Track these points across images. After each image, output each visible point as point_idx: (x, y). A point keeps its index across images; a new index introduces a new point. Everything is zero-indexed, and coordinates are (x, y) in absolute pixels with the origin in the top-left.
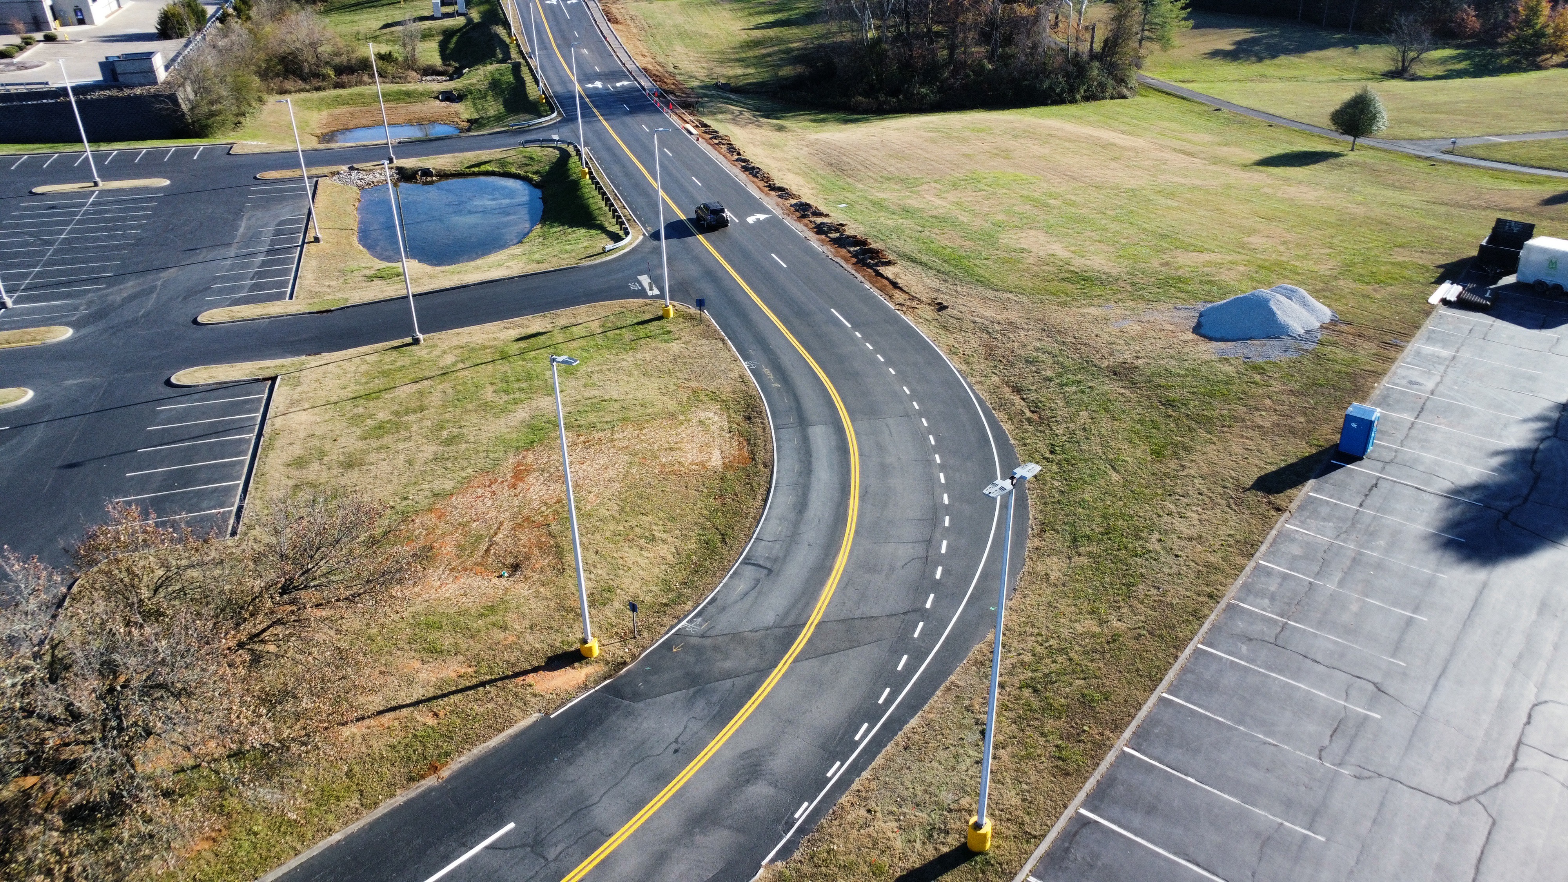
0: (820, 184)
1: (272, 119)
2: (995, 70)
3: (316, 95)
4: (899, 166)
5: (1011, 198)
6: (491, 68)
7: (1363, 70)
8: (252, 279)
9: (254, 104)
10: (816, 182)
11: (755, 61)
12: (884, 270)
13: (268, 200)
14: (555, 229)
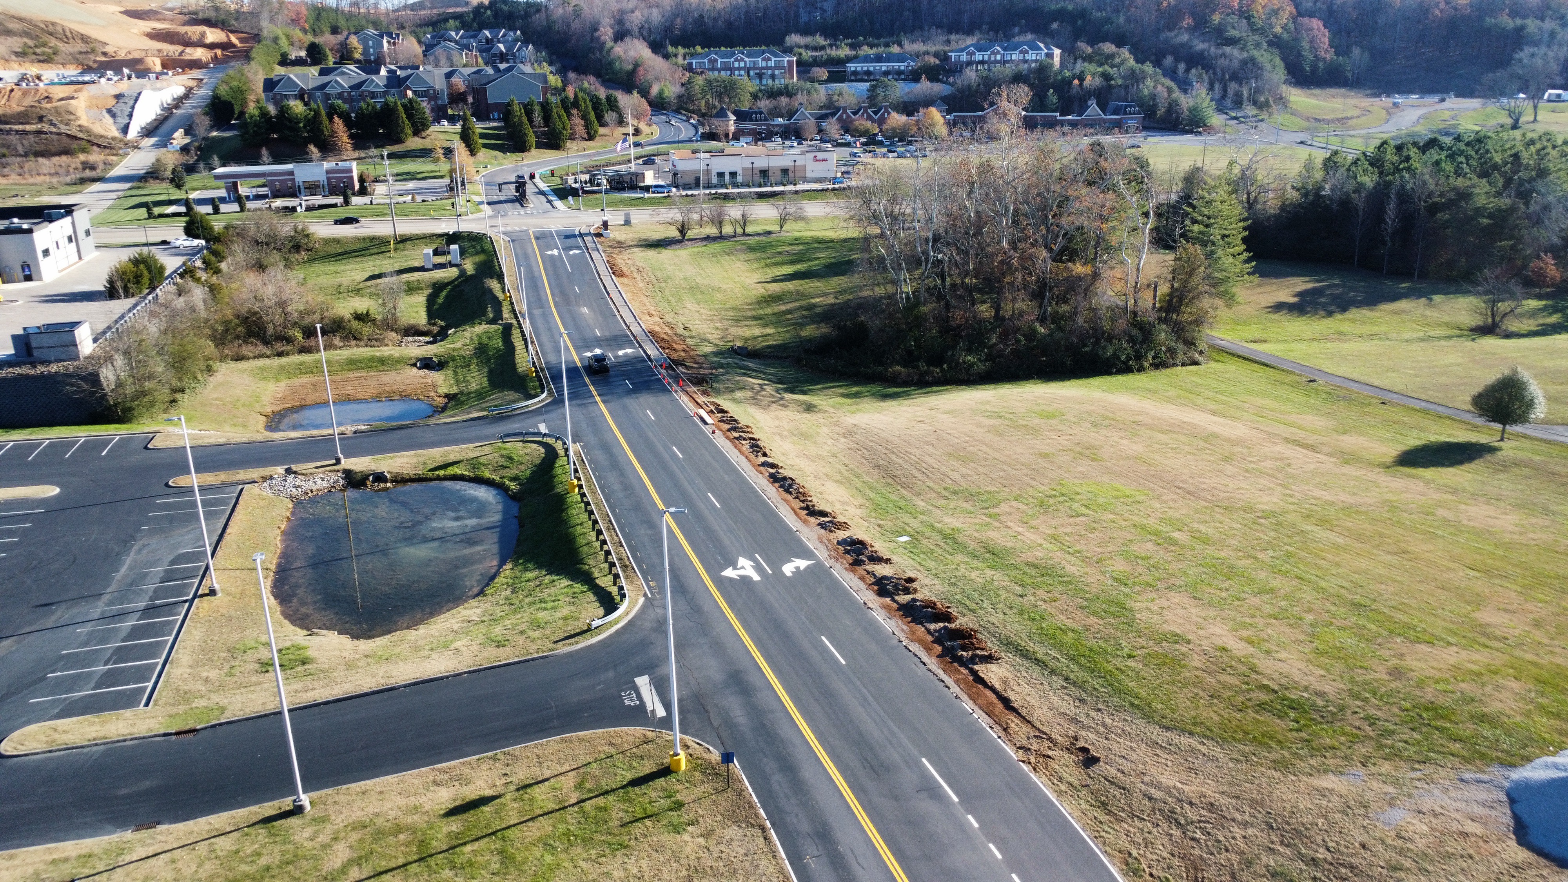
0: (869, 499)
1: (216, 396)
2: (1051, 335)
3: (277, 362)
4: (964, 471)
5: (1121, 528)
6: (480, 329)
7: (1447, 325)
8: (106, 664)
9: (199, 377)
10: (864, 495)
11: (774, 319)
12: (985, 670)
13: (171, 519)
14: (530, 575)
